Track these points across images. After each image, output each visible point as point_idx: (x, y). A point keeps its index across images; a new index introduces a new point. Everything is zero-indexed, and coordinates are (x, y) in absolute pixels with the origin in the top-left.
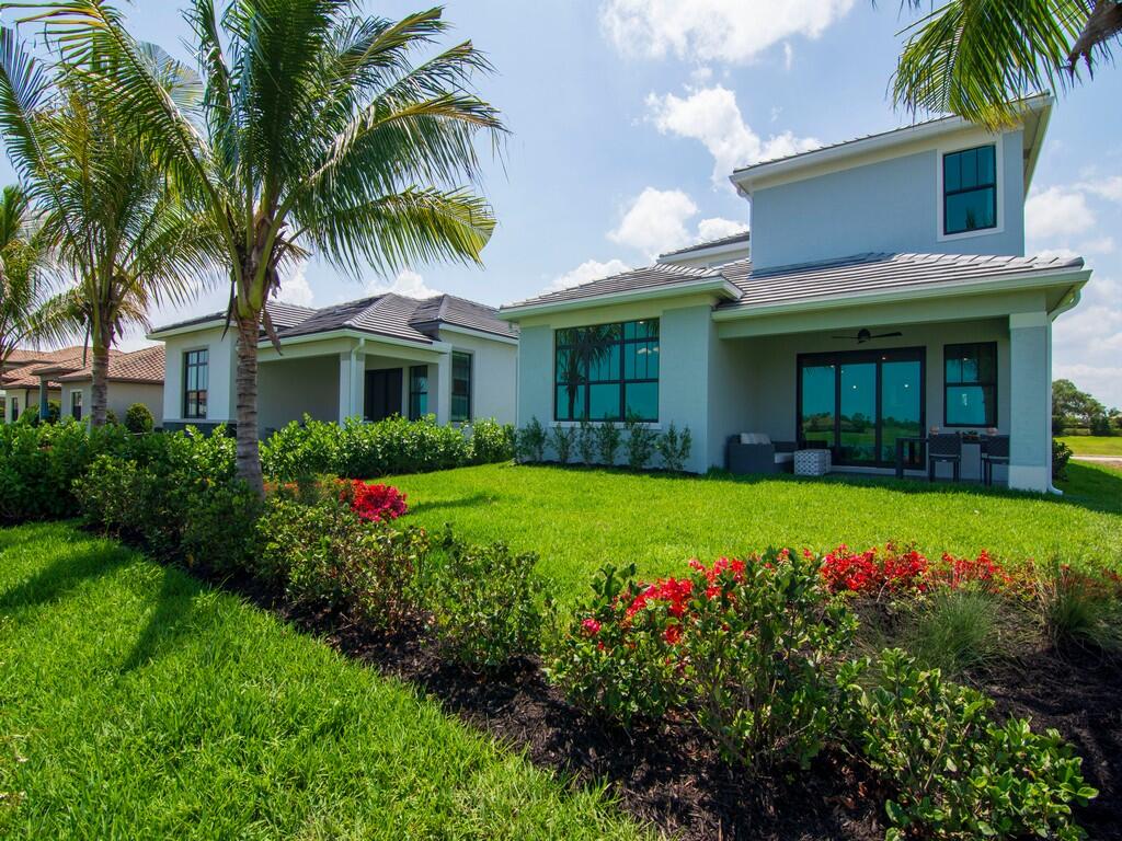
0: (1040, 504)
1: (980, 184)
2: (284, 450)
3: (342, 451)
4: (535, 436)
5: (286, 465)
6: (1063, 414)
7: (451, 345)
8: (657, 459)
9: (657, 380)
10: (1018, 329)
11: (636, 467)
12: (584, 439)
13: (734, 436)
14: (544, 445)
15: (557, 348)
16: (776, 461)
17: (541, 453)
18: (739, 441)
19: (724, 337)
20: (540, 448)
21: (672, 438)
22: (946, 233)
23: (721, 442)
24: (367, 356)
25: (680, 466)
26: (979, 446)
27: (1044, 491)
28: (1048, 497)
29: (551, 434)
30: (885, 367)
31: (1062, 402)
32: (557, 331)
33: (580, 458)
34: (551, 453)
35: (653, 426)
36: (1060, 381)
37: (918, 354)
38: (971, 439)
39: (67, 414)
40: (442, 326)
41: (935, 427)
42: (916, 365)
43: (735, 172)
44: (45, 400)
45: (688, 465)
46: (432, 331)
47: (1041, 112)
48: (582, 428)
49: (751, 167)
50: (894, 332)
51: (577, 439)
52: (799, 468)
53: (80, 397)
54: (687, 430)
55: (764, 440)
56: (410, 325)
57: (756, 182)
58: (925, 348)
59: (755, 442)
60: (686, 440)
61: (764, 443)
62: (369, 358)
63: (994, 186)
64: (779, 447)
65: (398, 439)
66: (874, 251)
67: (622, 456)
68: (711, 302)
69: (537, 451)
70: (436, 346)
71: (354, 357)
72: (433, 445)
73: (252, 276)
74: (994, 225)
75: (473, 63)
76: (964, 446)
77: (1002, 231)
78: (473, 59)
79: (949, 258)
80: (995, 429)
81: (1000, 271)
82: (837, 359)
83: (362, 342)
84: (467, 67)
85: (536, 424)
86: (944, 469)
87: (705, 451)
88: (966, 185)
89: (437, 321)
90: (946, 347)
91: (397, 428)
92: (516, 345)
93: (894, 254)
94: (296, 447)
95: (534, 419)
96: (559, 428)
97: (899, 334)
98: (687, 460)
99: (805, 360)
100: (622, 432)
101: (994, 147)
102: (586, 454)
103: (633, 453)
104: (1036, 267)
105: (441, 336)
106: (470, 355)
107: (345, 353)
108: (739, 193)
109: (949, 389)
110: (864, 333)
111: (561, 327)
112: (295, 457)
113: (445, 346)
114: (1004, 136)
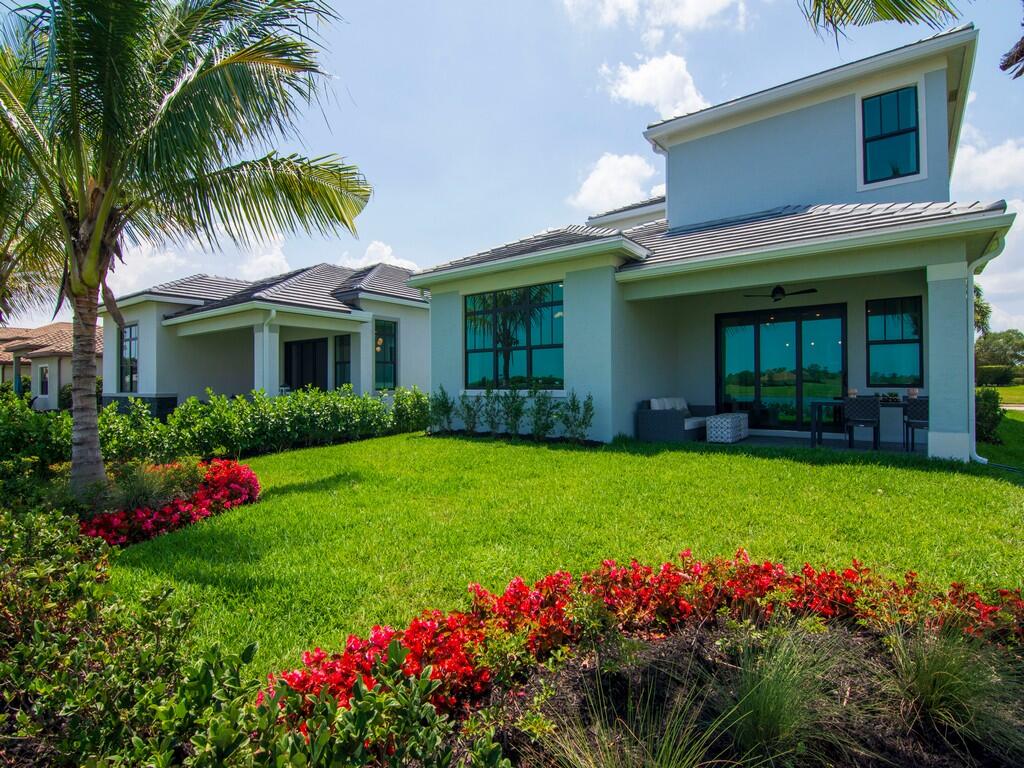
0: (958, 478)
1: (902, 128)
2: (181, 426)
3: (246, 425)
4: (443, 406)
5: (182, 442)
6: (1013, 364)
7: (371, 314)
9: (561, 346)
10: (937, 282)
11: (539, 438)
12: (489, 408)
13: (643, 402)
14: (452, 414)
15: (467, 314)
16: (686, 428)
17: (449, 423)
18: (649, 407)
19: (629, 299)
20: (448, 418)
21: (574, 407)
22: (866, 182)
23: (629, 409)
24: (281, 327)
25: (583, 436)
26: (901, 409)
27: (966, 460)
28: (970, 469)
29: (458, 403)
30: (805, 324)
31: (1012, 352)
32: (466, 297)
33: (486, 428)
34: (458, 424)
35: (556, 393)
36: (1009, 331)
37: (839, 310)
38: (890, 402)
39: (36, 387)
40: (362, 295)
41: (857, 388)
42: (837, 322)
43: (649, 128)
44: (18, 376)
45: (590, 434)
46: (353, 300)
47: (965, 47)
48: (487, 397)
49: (665, 122)
50: (809, 288)
51: (484, 409)
52: (713, 435)
53: (47, 371)
54: (590, 398)
55: (680, 404)
56: (332, 295)
57: (671, 137)
58: (845, 304)
59: (668, 407)
60: (588, 407)
61: (678, 408)
62: (283, 330)
63: (916, 130)
64: (694, 411)
65: (309, 410)
66: (791, 204)
67: (526, 425)
68: (614, 262)
69: (446, 421)
70: (356, 315)
71: (266, 329)
72: (348, 415)
73: (85, 250)
74: (917, 172)
75: (317, 11)
76: (883, 410)
77: (925, 177)
78: (317, 7)
79: (865, 208)
80: (917, 390)
81: (917, 219)
82: (756, 318)
83: (274, 313)
84: (312, 18)
85: (443, 393)
86: (863, 433)
87: (610, 420)
88: (886, 131)
89: (357, 289)
90: (867, 302)
91: (309, 400)
92: (428, 310)
93: (810, 206)
94: (194, 424)
95: (441, 388)
96: (465, 396)
97: (814, 291)
98: (588, 428)
99: (722, 321)
100: (527, 400)
101: (916, 88)
102: (492, 424)
103: (536, 423)
104: (954, 213)
105: (362, 305)
106: (395, 323)
107: (258, 325)
108: (655, 149)
109: (872, 347)
110: (778, 291)
111: (469, 293)
112: (191, 433)
113: (366, 315)
114: (926, 76)
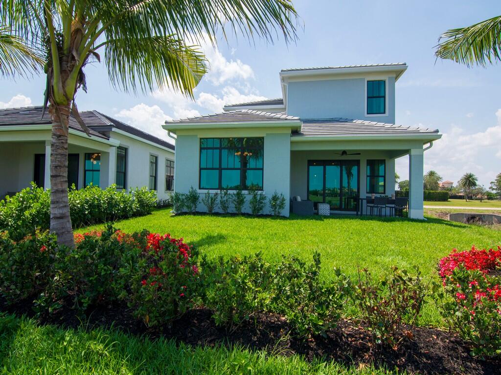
1: (380, 95)
8: (267, 210)
9: (262, 169)
14: (198, 202)
15: (201, 149)
17: (196, 208)
18: (296, 200)
20: (195, 205)
21: (276, 199)
22: (368, 114)
25: (279, 213)
30: (343, 167)
32: (201, 139)
33: (220, 210)
37: (357, 163)
40: (114, 129)
42: (356, 168)
43: (282, 71)
45: (282, 213)
48: (221, 193)
49: (288, 71)
51: (219, 200)
57: (290, 78)
58: (359, 160)
63: (384, 97)
67: (247, 208)
68: (291, 132)
69: (194, 207)
74: (384, 113)
77: (388, 115)
82: (324, 163)
87: (289, 206)
88: (375, 95)
89: (110, 126)
90: (367, 160)
93: (353, 120)
96: (209, 194)
97: (359, 154)
99: (311, 163)
101: (385, 82)
102: (224, 208)
103: (254, 207)
105: (111, 135)
106: (126, 148)
109: (368, 178)
110: (344, 152)
111: (203, 137)
114: (389, 77)
